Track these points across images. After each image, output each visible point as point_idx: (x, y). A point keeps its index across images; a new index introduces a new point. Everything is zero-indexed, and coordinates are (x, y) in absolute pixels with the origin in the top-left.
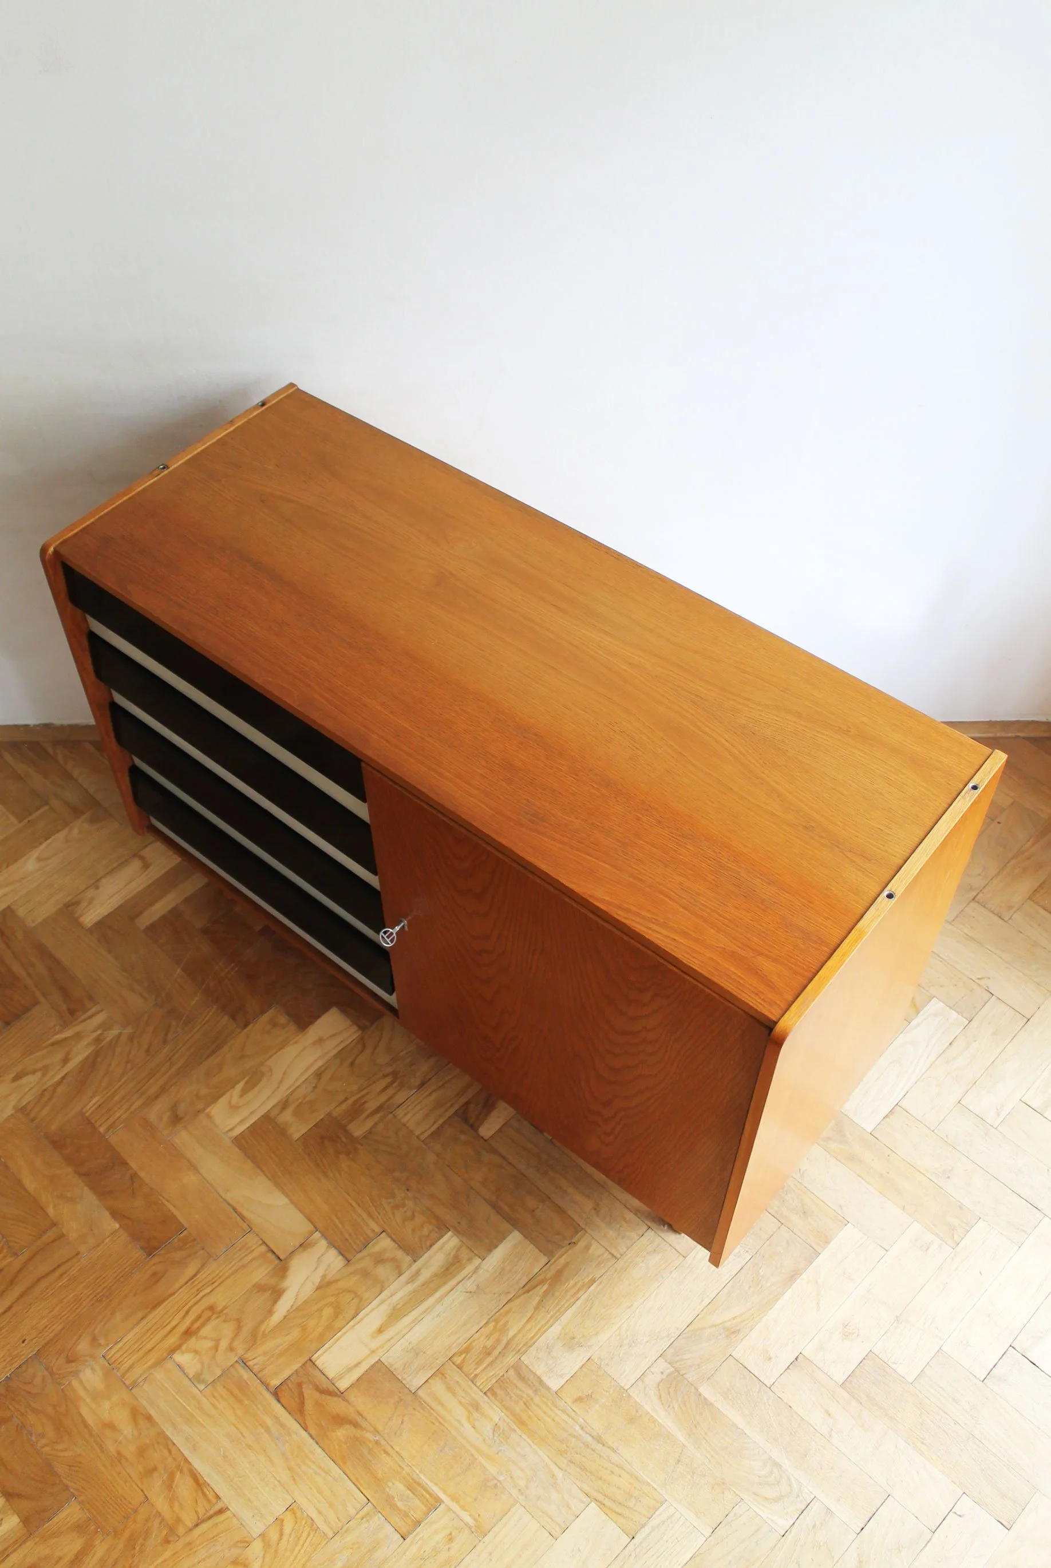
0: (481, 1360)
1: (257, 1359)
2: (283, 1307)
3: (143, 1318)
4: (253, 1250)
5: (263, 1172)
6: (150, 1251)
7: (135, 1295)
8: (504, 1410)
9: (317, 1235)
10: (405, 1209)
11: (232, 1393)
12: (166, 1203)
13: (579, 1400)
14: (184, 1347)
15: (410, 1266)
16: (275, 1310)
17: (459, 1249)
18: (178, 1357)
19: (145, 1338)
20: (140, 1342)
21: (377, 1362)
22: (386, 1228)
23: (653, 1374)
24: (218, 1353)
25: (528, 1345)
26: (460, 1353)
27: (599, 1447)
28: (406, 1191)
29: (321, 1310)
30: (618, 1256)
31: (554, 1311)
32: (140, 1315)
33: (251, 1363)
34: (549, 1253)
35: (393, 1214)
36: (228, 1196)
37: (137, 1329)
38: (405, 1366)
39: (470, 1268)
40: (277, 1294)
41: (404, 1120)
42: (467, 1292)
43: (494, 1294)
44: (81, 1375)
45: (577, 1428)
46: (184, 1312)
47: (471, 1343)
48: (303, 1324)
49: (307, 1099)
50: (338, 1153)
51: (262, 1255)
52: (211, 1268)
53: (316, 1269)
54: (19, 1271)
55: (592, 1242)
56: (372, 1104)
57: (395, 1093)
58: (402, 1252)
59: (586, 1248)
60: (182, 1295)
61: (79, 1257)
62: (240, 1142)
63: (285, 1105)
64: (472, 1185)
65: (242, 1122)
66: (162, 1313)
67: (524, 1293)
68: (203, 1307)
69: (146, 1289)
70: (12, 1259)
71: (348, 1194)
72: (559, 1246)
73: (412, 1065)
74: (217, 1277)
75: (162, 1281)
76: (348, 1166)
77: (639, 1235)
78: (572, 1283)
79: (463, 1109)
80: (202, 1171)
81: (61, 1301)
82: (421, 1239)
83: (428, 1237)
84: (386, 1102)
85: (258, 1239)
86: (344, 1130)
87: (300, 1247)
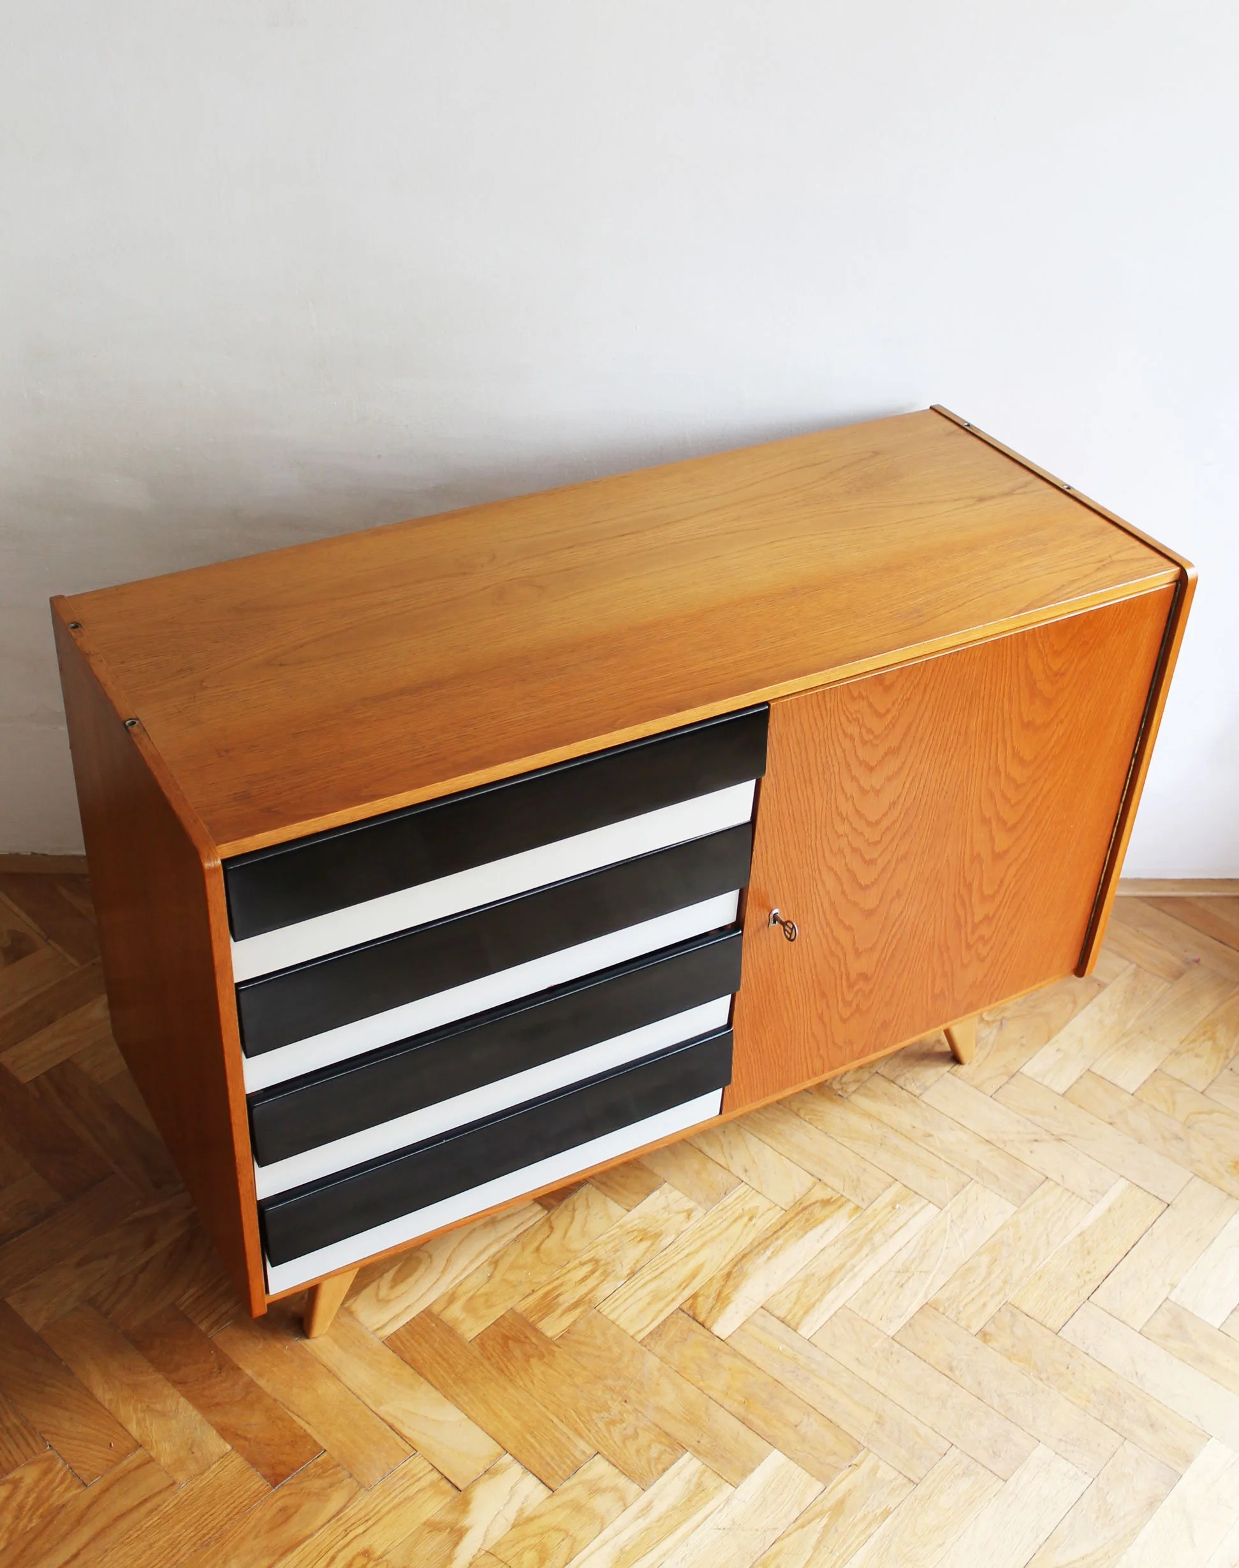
2: (468, 1550)
4: (421, 1478)
5: (426, 1379)
6: (275, 1479)
7: (256, 1537)
9: (508, 1458)
10: (624, 1427)
12: (295, 1418)
15: (638, 1496)
16: (456, 1556)
17: (703, 1473)
22: (601, 1449)
28: (623, 1403)
29: (519, 1555)
30: (917, 1481)
31: (842, 1551)
32: (265, 1563)
34: (826, 1479)
35: (609, 1431)
36: (382, 1410)
39: (719, 1499)
40: (458, 1534)
41: (612, 1317)
42: (719, 1529)
43: (756, 1530)
46: (328, 1559)
49: (482, 1291)
50: (528, 1357)
51: (433, 1485)
52: (364, 1502)
53: (509, 1501)
54: (89, 1507)
55: (881, 1463)
56: (567, 1299)
57: (598, 1285)
58: (626, 1479)
59: (874, 1470)
60: (323, 1537)
61: (175, 1488)
62: (394, 1343)
63: (452, 1298)
64: (711, 1393)
65: (395, 1317)
66: (296, 1561)
67: (796, 1530)
68: (355, 1553)
69: (271, 1530)
70: (79, 1491)
71: (545, 1407)
72: (837, 1469)
73: (617, 1251)
74: (372, 1514)
75: (296, 1518)
76: (543, 1373)
77: (941, 1454)
78: (860, 1515)
79: (690, 1301)
80: (343, 1378)
81: (151, 1546)
82: (649, 1463)
83: (658, 1460)
84: (586, 1295)
85: (426, 1464)
86: (533, 1328)
87: (485, 1473)
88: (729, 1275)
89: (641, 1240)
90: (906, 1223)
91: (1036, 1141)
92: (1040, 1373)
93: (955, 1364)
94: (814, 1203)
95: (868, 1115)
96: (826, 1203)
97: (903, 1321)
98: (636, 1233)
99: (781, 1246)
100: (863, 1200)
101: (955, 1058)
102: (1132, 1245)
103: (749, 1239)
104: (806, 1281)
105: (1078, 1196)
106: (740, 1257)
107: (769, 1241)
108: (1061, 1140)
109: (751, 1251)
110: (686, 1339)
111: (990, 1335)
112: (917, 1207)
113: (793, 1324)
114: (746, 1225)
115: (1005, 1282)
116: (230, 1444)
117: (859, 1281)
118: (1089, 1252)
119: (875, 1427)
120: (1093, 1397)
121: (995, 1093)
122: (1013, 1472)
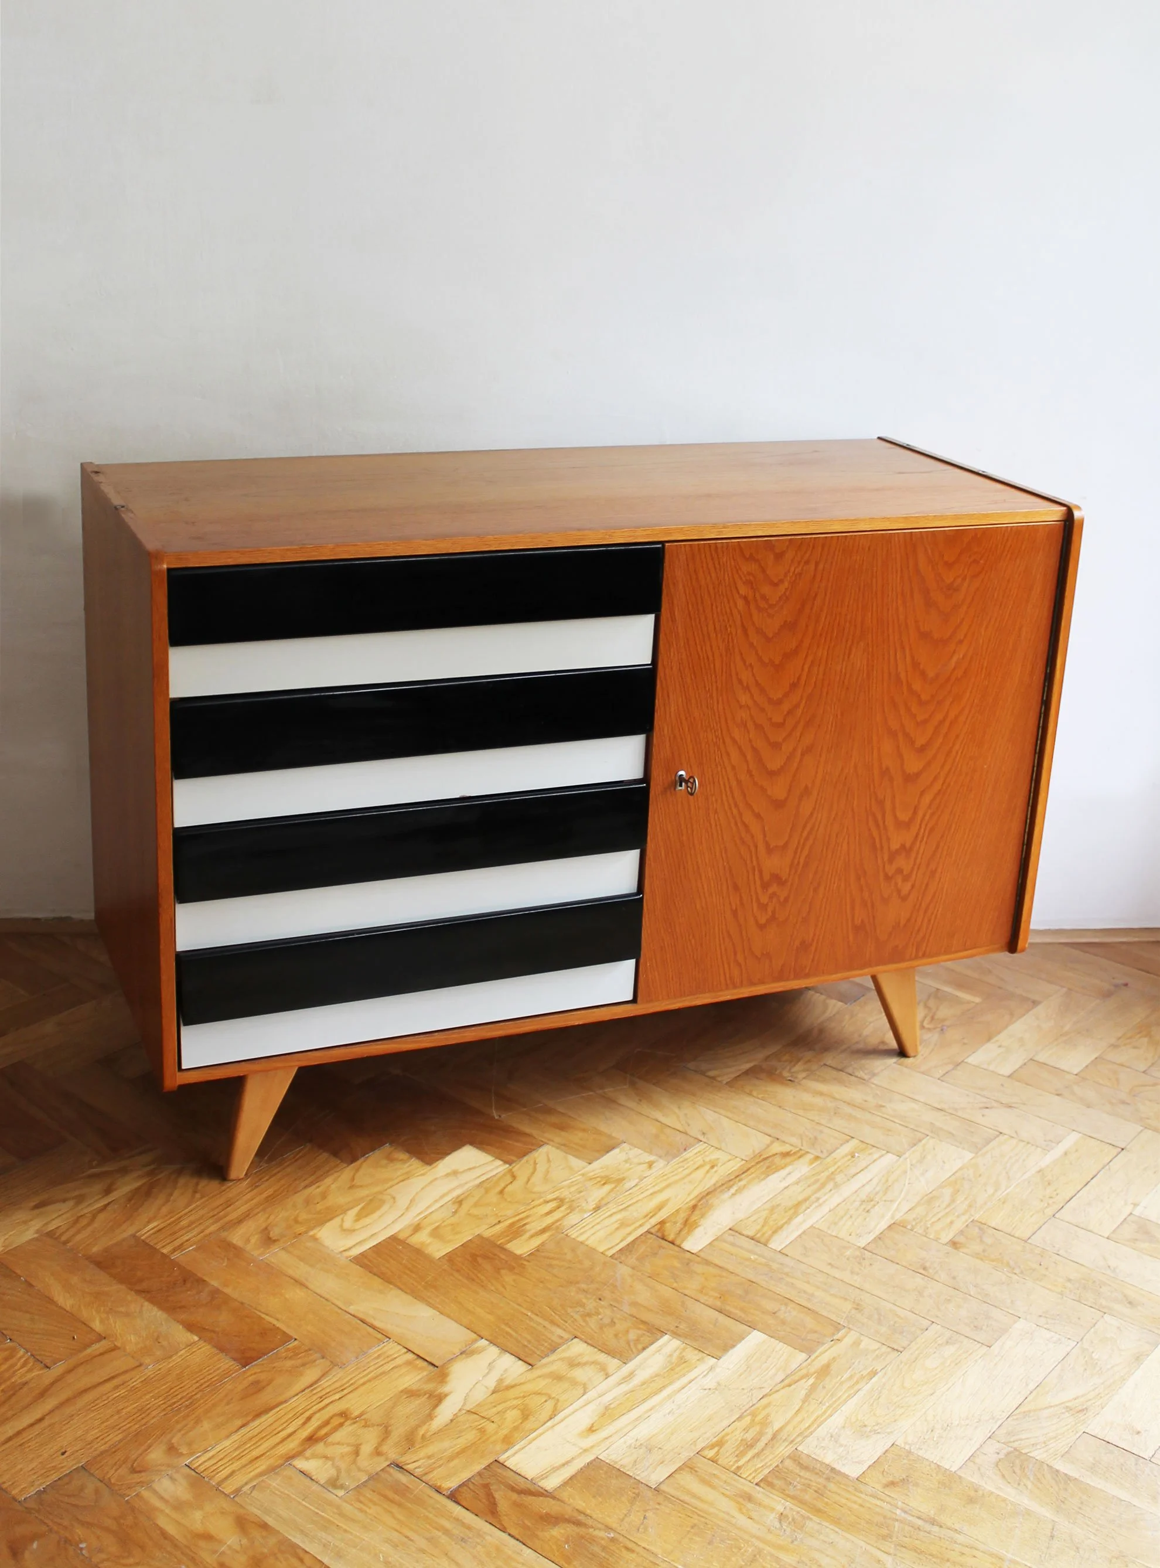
0: (741, 1452)
1: (417, 1461)
2: (445, 1412)
3: (243, 1426)
4: (395, 1358)
5: (396, 1286)
6: (245, 1360)
7: (228, 1403)
8: (789, 1499)
9: (484, 1342)
10: (600, 1318)
11: (386, 1497)
12: (263, 1316)
13: (892, 1484)
14: (308, 1453)
15: (619, 1368)
16: (436, 1414)
17: (684, 1349)
18: (300, 1463)
19: (249, 1445)
20: (241, 1450)
21: (594, 1460)
22: (579, 1334)
23: (985, 1454)
24: (359, 1457)
25: (804, 1435)
26: (712, 1447)
27: (936, 1529)
28: (598, 1300)
29: (503, 1412)
30: (901, 1349)
31: (830, 1402)
32: (239, 1423)
33: (410, 1467)
34: (809, 1351)
35: (585, 1321)
36: (352, 1309)
37: (235, 1437)
38: (635, 1461)
39: (703, 1367)
40: (438, 1399)
41: (581, 1239)
42: (705, 1389)
43: (743, 1389)
44: (156, 1486)
45: (898, 1512)
46: (305, 1419)
47: (723, 1437)
48: (479, 1427)
49: (448, 1222)
50: (498, 1270)
51: (408, 1363)
52: (339, 1376)
53: (488, 1373)
54: (53, 1384)
55: (862, 1338)
56: (535, 1226)
57: (564, 1216)
58: (606, 1355)
59: (857, 1343)
60: (298, 1403)
61: (142, 1368)
62: (361, 1261)
63: (417, 1228)
64: (686, 1292)
65: (360, 1243)
66: (271, 1420)
67: (783, 1388)
68: (331, 1414)
69: (242, 1399)
70: (41, 1372)
71: (519, 1305)
72: (820, 1343)
73: (581, 1192)
74: (347, 1385)
75: (269, 1389)
76: (514, 1280)
77: (922, 1330)
78: (846, 1376)
79: (659, 1226)
80: (311, 1286)
81: (118, 1412)
82: (628, 1343)
83: (637, 1340)
84: (553, 1223)
85: (400, 1347)
86: (502, 1248)
87: (461, 1354)
88: (694, 1207)
89: (604, 1184)
90: (866, 1167)
91: (987, 1108)
92: (1013, 1269)
93: (928, 1265)
94: (774, 1155)
95: (821, 1094)
96: (786, 1155)
97: (871, 1237)
98: (599, 1179)
99: (745, 1186)
100: (822, 1152)
101: (902, 1053)
102: (1091, 1177)
103: (713, 1181)
104: (772, 1209)
105: (1033, 1146)
106: (704, 1194)
107: (731, 1183)
108: (1010, 1107)
109: (715, 1190)
110: (656, 1254)
111: (961, 1244)
112: (876, 1156)
113: (763, 1240)
114: (708, 1172)
115: (970, 1206)
116: (197, 1335)
117: (825, 1209)
118: (1049, 1184)
119: (854, 1311)
120: (1069, 1285)
121: (942, 1076)
122: (997, 1340)
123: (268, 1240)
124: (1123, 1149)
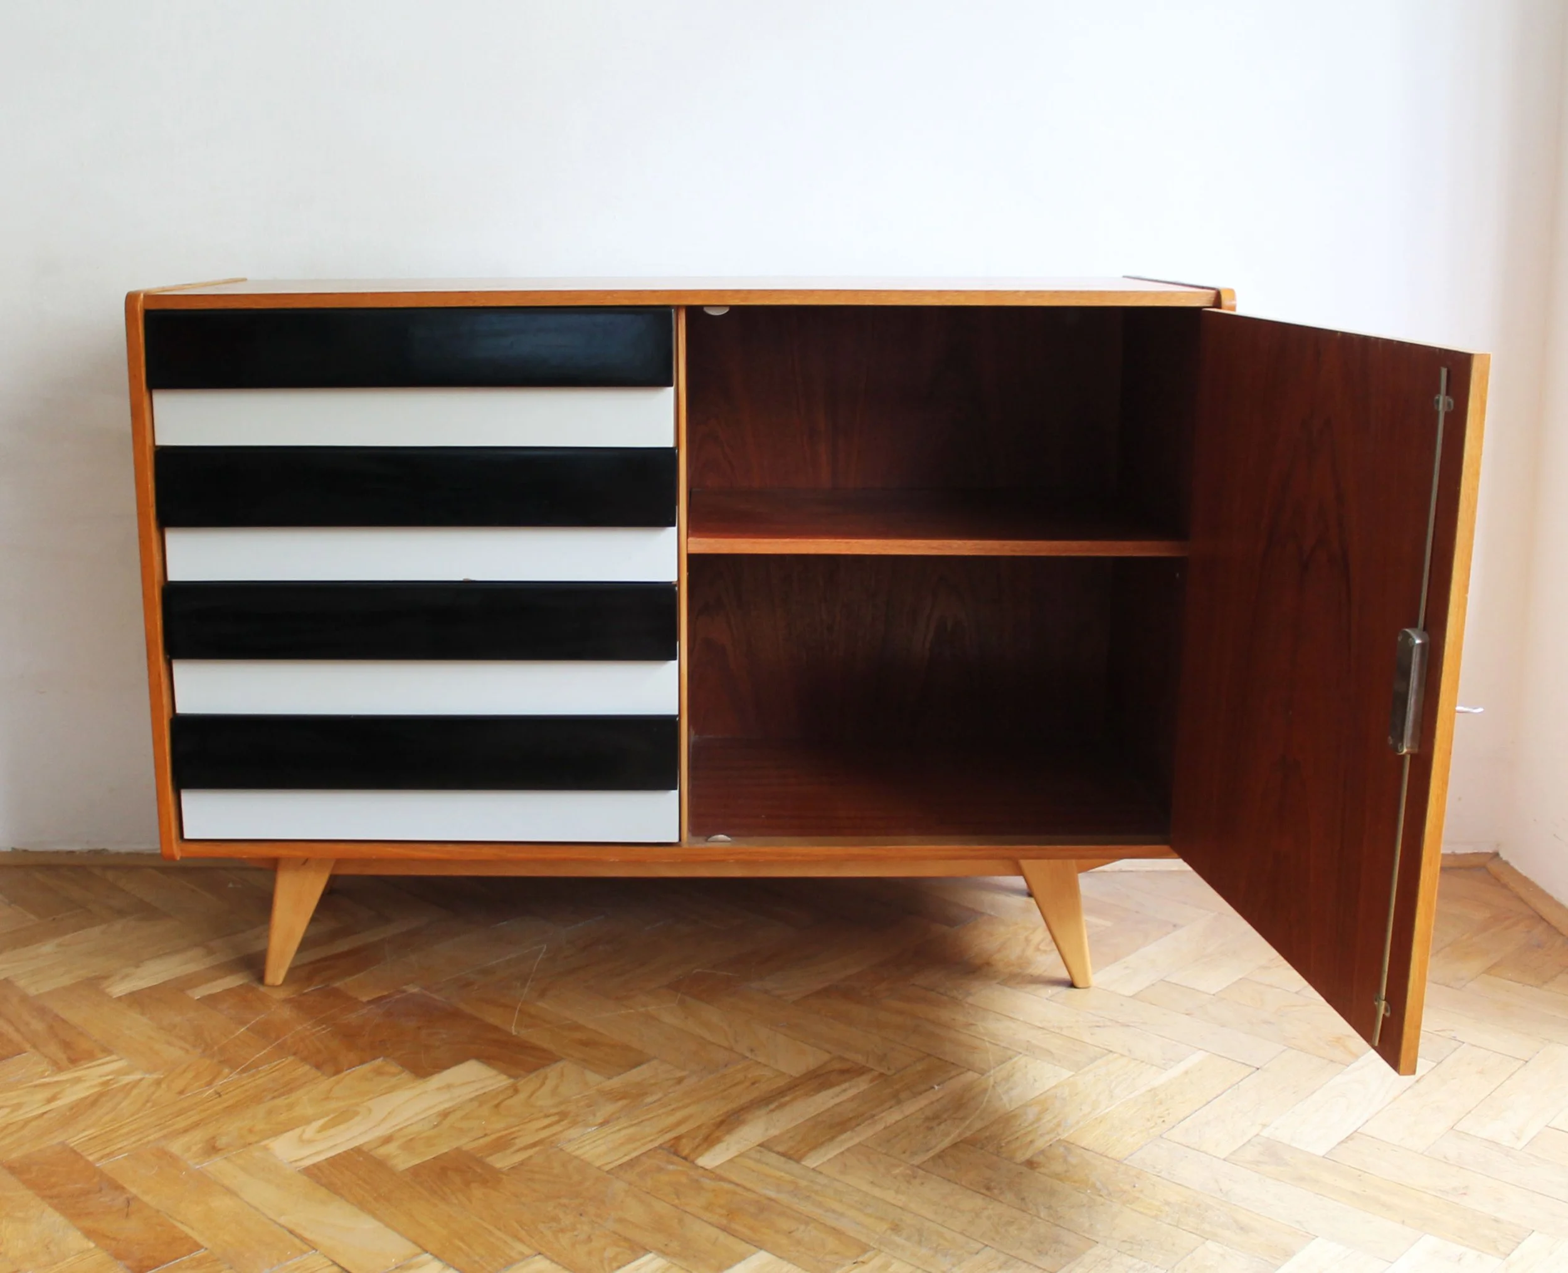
5: (341, 1196)
9: (427, 1256)
10: (576, 1233)
12: (179, 1225)
22: (543, 1250)
28: (578, 1216)
35: (557, 1237)
36: (282, 1220)
41: (578, 1153)
49: (424, 1135)
50: (467, 1184)
55: (893, 1261)
56: (523, 1140)
57: (562, 1130)
62: (312, 1170)
63: (387, 1140)
64: (688, 1209)
65: (316, 1153)
71: (482, 1218)
72: (839, 1266)
73: (590, 1107)
76: (484, 1193)
77: (971, 1254)
79: (672, 1142)
80: (243, 1195)
82: (602, 1262)
83: (615, 1258)
84: (548, 1137)
85: (326, 1260)
86: (480, 1162)
87: (396, 1268)
88: (721, 1122)
89: (620, 1098)
91: (1098, 1026)
93: (992, 1185)
94: (831, 1071)
95: (901, 1012)
96: (845, 1071)
97: (929, 1155)
98: (615, 1093)
99: (788, 1101)
100: (890, 1068)
102: (1215, 1095)
103: (751, 1097)
104: (815, 1125)
105: (1147, 1064)
106: (737, 1109)
107: (772, 1098)
108: (1126, 1025)
109: (751, 1105)
110: (662, 1168)
112: (952, 1074)
113: (794, 1158)
114: (747, 1087)
115: (1058, 1124)
116: (94, 1242)
117: (880, 1127)
118: (1161, 1103)
119: (889, 1232)
120: (1167, 1208)
121: (1051, 997)
122: (1064, 1266)
123: (212, 1148)
124: (1258, 1069)
